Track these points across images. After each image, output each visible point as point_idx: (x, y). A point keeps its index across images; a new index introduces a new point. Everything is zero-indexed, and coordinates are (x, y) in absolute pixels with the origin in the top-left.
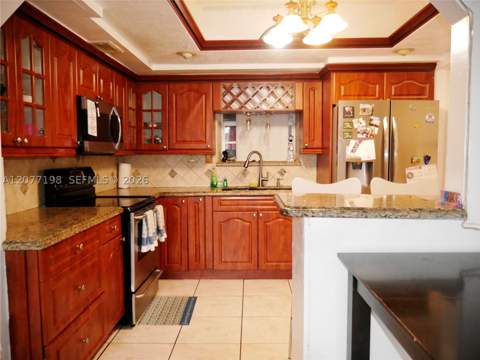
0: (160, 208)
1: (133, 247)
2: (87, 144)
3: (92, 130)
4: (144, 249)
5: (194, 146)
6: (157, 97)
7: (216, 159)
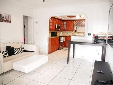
0: (64, 37)
1: (60, 41)
2: (56, 29)
3: (56, 28)
4: (62, 42)
5: (70, 30)
6: (66, 23)
7: (74, 31)
